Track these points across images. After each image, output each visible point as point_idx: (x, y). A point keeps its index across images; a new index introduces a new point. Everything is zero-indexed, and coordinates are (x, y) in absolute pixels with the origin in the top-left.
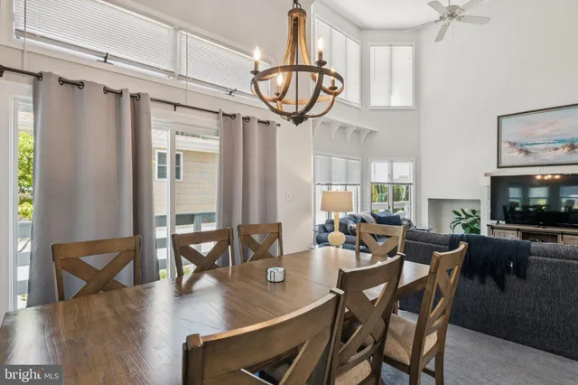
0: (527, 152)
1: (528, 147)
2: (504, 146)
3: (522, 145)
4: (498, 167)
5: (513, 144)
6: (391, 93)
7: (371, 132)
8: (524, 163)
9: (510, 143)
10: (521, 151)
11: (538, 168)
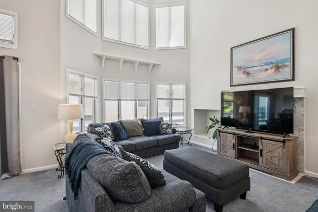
0: (248, 74)
1: (249, 69)
2: (235, 70)
3: (245, 68)
4: (231, 86)
5: (239, 68)
6: (169, 38)
7: (154, 65)
8: (247, 81)
9: (238, 67)
10: (244, 73)
11: (255, 86)
